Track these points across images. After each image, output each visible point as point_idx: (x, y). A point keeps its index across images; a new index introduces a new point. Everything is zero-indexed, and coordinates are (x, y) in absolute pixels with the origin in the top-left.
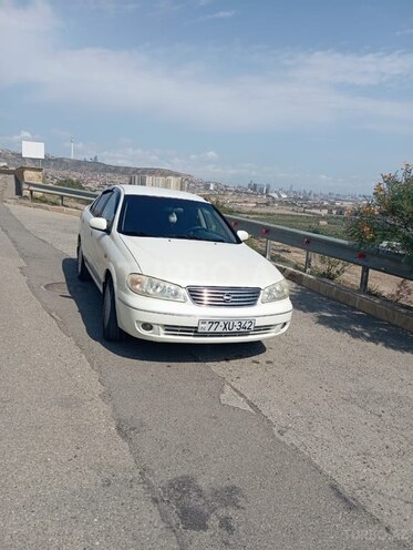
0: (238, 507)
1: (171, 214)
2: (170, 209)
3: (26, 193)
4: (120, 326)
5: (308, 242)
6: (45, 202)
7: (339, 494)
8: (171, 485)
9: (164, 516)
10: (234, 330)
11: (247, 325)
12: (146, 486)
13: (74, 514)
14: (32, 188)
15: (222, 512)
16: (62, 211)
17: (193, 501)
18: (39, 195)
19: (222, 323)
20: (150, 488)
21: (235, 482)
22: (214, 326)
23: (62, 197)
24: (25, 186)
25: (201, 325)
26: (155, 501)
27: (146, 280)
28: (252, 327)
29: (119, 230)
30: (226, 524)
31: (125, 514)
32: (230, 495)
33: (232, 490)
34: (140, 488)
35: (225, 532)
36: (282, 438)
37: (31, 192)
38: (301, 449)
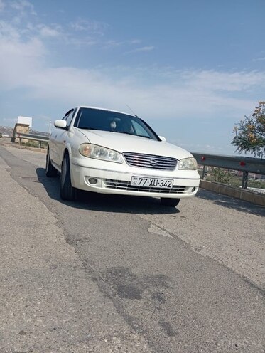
0: (168, 287)
1: (112, 122)
2: (112, 119)
3: (17, 140)
4: (73, 185)
5: (204, 159)
6: (30, 145)
7: (252, 285)
8: (109, 271)
9: (102, 289)
10: (158, 186)
11: (168, 184)
12: (88, 271)
13: (20, 284)
14: (21, 136)
15: (154, 289)
16: (40, 151)
17: (128, 281)
18: (26, 141)
19: (149, 180)
20: (91, 271)
21: (164, 272)
22: (143, 182)
23: (40, 142)
24: (17, 135)
25: (133, 181)
26: (95, 279)
27: (93, 147)
28: (171, 186)
29: (75, 125)
30: (158, 296)
31: (67, 286)
32: (160, 280)
33: (160, 277)
34: (82, 271)
35: (157, 302)
36: (199, 253)
37: (21, 139)
38: (215, 259)
